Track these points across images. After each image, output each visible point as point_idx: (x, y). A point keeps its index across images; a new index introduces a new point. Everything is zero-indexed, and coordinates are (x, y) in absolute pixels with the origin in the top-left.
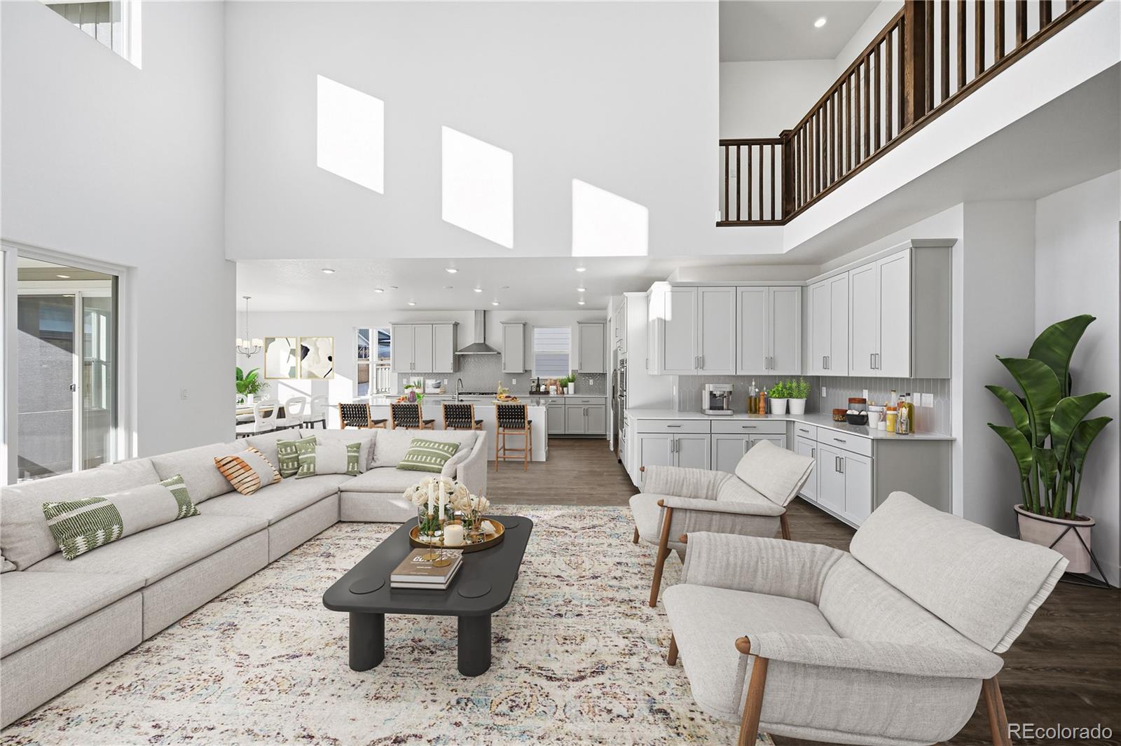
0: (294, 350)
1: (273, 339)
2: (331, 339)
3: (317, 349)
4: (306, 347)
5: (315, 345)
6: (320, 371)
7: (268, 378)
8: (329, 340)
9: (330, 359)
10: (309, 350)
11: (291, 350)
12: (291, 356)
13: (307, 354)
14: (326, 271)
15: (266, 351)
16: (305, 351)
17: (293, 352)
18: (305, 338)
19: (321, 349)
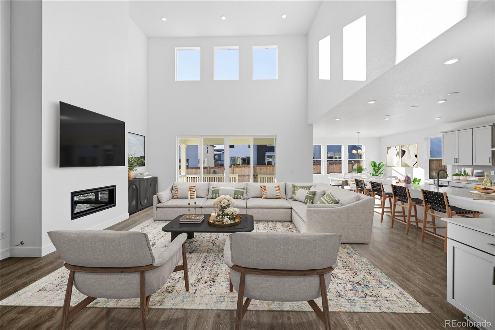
0: (399, 152)
1: (390, 148)
2: (416, 145)
3: (409, 151)
4: (404, 150)
5: (408, 149)
6: (411, 163)
7: (388, 167)
8: (415, 145)
9: (416, 156)
10: (405, 152)
11: (397, 152)
12: (397, 155)
13: (404, 154)
14: (336, 119)
15: (387, 154)
16: (404, 152)
17: (398, 153)
18: (404, 146)
19: (411, 151)
